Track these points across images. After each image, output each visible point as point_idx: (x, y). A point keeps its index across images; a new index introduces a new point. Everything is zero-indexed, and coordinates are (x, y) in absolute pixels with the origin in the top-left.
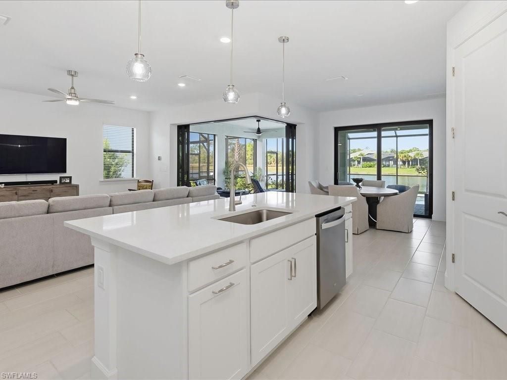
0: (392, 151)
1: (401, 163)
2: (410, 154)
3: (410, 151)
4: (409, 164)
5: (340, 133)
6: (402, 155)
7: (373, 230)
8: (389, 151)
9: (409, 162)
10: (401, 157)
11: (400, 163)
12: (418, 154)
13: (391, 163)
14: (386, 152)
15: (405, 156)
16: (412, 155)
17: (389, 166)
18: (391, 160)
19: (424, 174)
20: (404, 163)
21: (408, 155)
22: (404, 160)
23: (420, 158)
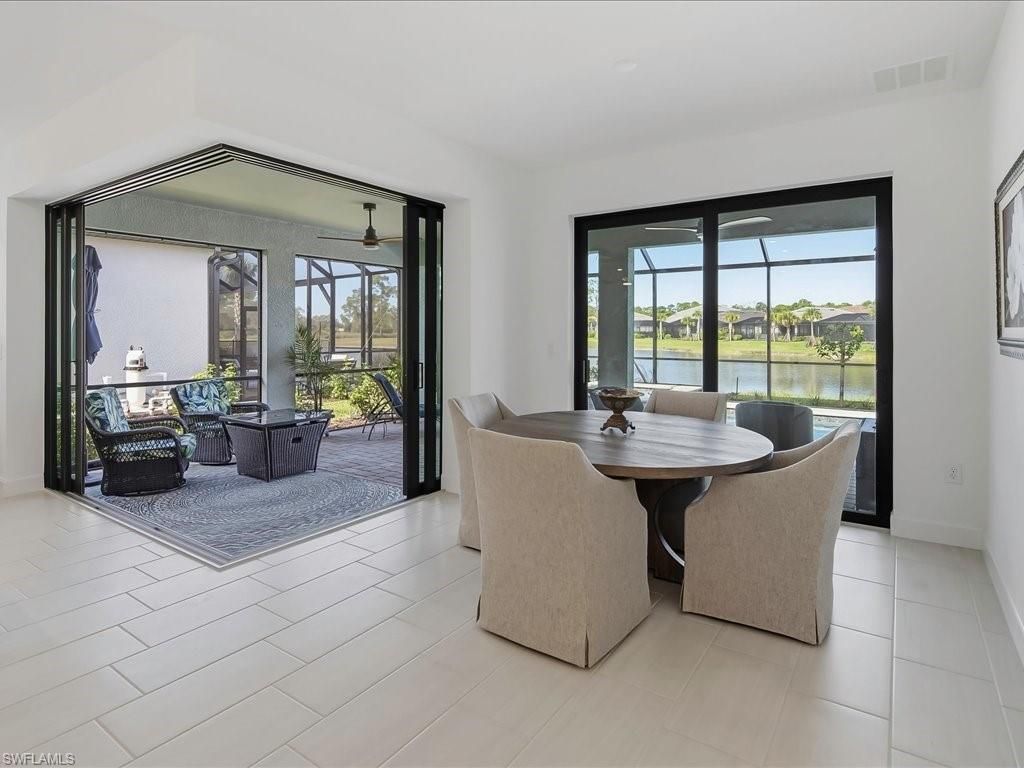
0: (758, 308)
1: (777, 331)
2: (795, 312)
3: (795, 306)
4: (792, 332)
5: (592, 235)
6: (778, 314)
7: (666, 620)
8: (753, 306)
9: (792, 328)
10: (778, 320)
11: (775, 330)
12: (810, 313)
13: (758, 330)
14: (749, 308)
15: (786, 317)
16: (799, 314)
17: (753, 337)
18: (758, 325)
19: (835, 357)
20: (783, 330)
21: (790, 314)
22: (783, 323)
23: (815, 320)
